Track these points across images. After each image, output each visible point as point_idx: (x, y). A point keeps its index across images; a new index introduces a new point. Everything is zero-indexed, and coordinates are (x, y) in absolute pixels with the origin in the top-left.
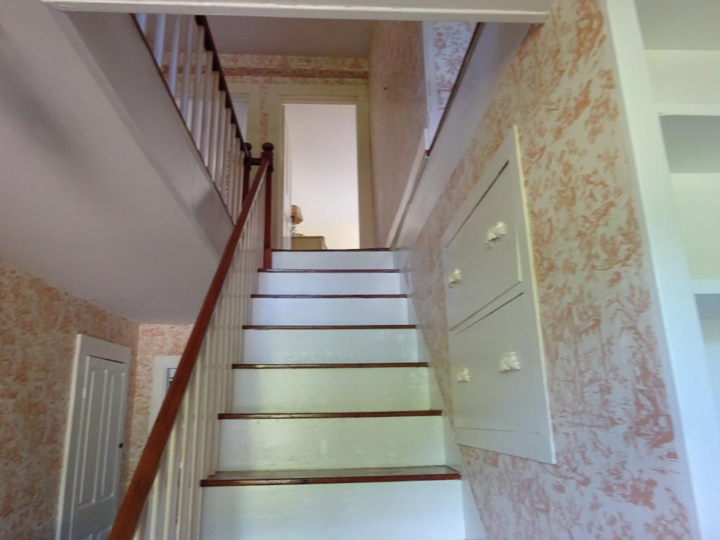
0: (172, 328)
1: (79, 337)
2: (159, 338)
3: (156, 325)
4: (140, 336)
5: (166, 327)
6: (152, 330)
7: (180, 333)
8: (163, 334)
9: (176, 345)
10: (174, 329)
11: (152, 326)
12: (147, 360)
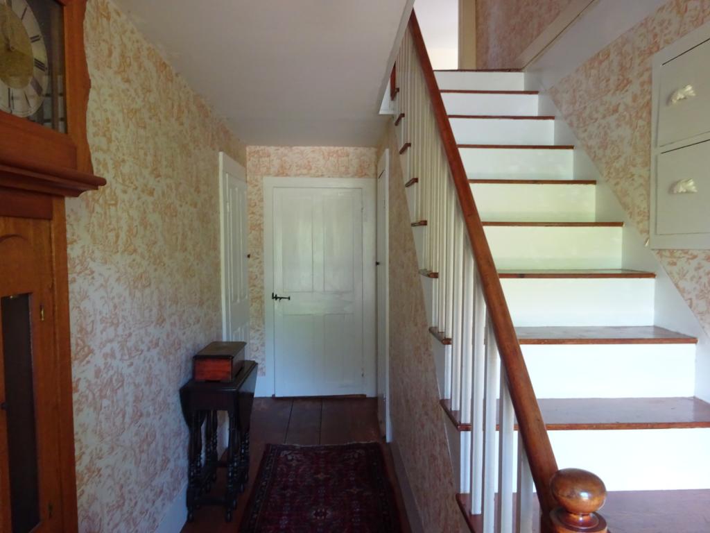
0: (278, 150)
1: (221, 154)
2: (267, 159)
3: (262, 147)
4: (248, 157)
5: (272, 149)
6: (258, 151)
7: (286, 155)
8: (269, 156)
9: (282, 167)
10: (279, 152)
11: (258, 148)
12: (256, 181)
